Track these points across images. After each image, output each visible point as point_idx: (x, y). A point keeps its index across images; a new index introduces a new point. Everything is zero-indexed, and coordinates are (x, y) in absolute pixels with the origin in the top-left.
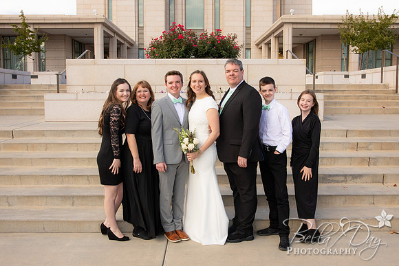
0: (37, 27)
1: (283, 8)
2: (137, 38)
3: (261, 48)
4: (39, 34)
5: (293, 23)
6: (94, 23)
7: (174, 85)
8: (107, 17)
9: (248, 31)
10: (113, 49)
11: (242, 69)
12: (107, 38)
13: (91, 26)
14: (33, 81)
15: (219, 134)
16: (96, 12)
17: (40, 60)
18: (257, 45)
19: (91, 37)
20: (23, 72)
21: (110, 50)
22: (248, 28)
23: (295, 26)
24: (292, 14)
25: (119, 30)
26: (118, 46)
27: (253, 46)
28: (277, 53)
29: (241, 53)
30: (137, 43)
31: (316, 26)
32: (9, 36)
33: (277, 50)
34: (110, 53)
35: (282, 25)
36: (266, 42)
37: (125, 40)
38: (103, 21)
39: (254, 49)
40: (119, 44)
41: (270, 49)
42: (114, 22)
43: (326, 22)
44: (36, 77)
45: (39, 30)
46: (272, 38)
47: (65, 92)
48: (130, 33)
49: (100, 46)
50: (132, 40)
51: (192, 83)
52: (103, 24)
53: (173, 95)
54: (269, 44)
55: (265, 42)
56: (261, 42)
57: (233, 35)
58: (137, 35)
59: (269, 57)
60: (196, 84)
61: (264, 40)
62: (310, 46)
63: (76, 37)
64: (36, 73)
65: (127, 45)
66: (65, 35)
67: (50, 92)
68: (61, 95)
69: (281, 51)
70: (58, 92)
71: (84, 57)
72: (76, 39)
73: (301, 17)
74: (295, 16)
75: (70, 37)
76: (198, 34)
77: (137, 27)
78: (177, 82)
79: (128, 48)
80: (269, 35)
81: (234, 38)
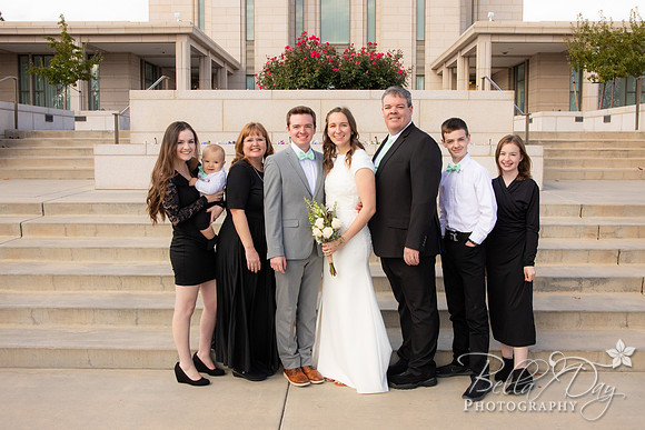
0: (85, 40)
1: (475, 11)
2: (244, 58)
3: (441, 75)
4: (90, 51)
5: (492, 34)
6: (175, 34)
7: (301, 130)
8: (196, 24)
9: (421, 47)
10: (206, 75)
11: (410, 105)
12: (196, 57)
13: (171, 40)
14: (79, 126)
15: (373, 211)
16: (179, 17)
17: (90, 92)
18: (435, 69)
19: (170, 56)
20: (63, 112)
21: (201, 77)
22: (420, 43)
23: (496, 39)
24: (490, 20)
25: (215, 45)
26: (213, 70)
27: (428, 71)
28: (467, 82)
29: (409, 80)
30: (243, 66)
31: (529, 40)
32: (43, 56)
33: (467, 77)
34: (201, 83)
35: (474, 38)
36: (448, 64)
37: (224, 61)
38: (191, 31)
39: (430, 76)
40: (216, 67)
41: (455, 76)
42: (208, 34)
43: (545, 32)
44: (84, 119)
45: (89, 45)
46: (458, 59)
47: (128, 142)
48: (233, 51)
49: (184, 71)
50: (236, 62)
51: (329, 129)
52: (190, 35)
53: (301, 146)
54: (453, 68)
55: (447, 66)
56: (440, 65)
57: (396, 53)
58: (244, 53)
59: (454, 87)
60: (337, 129)
61: (445, 61)
62: (520, 71)
63: (147, 56)
64: (83, 114)
65: (227, 69)
66: (130, 53)
67: (104, 142)
68: (121, 148)
69: (473, 80)
70: (117, 143)
71: (160, 87)
72: (147, 59)
73: (505, 25)
74: (496, 24)
75: (138, 56)
76: (340, 52)
77: (244, 42)
78: (307, 126)
79: (229, 74)
80: (454, 54)
81: (399, 56)
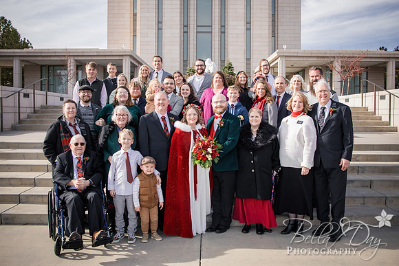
0: (77, 58)
1: (276, 44)
5: (286, 56)
6: (123, 55)
8: (132, 50)
13: (120, 58)
19: (120, 67)
22: (248, 60)
23: (288, 59)
24: (285, 49)
25: (143, 61)
31: (304, 59)
35: (277, 58)
45: (78, 61)
52: (130, 56)
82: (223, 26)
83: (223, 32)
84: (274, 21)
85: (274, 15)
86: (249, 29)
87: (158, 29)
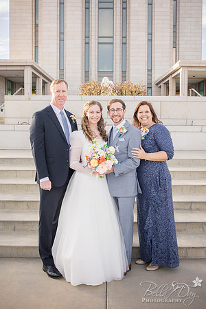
3: (160, 87)
5: (188, 67)
6: (24, 66)
9: (150, 73)
10: (39, 87)
13: (22, 68)
18: (157, 84)
19: (21, 77)
23: (190, 69)
25: (44, 71)
27: (154, 85)
28: (175, 91)
34: (37, 91)
35: (178, 69)
36: (164, 82)
37: (48, 80)
38: (31, 64)
39: (154, 88)
40: (44, 83)
56: (160, 82)
63: (9, 77)
73: (195, 62)
75: (4, 77)
77: (58, 70)
80: (168, 77)
82: (124, 37)
83: (124, 44)
84: (175, 32)
85: (175, 26)
86: (150, 41)
87: (60, 40)
